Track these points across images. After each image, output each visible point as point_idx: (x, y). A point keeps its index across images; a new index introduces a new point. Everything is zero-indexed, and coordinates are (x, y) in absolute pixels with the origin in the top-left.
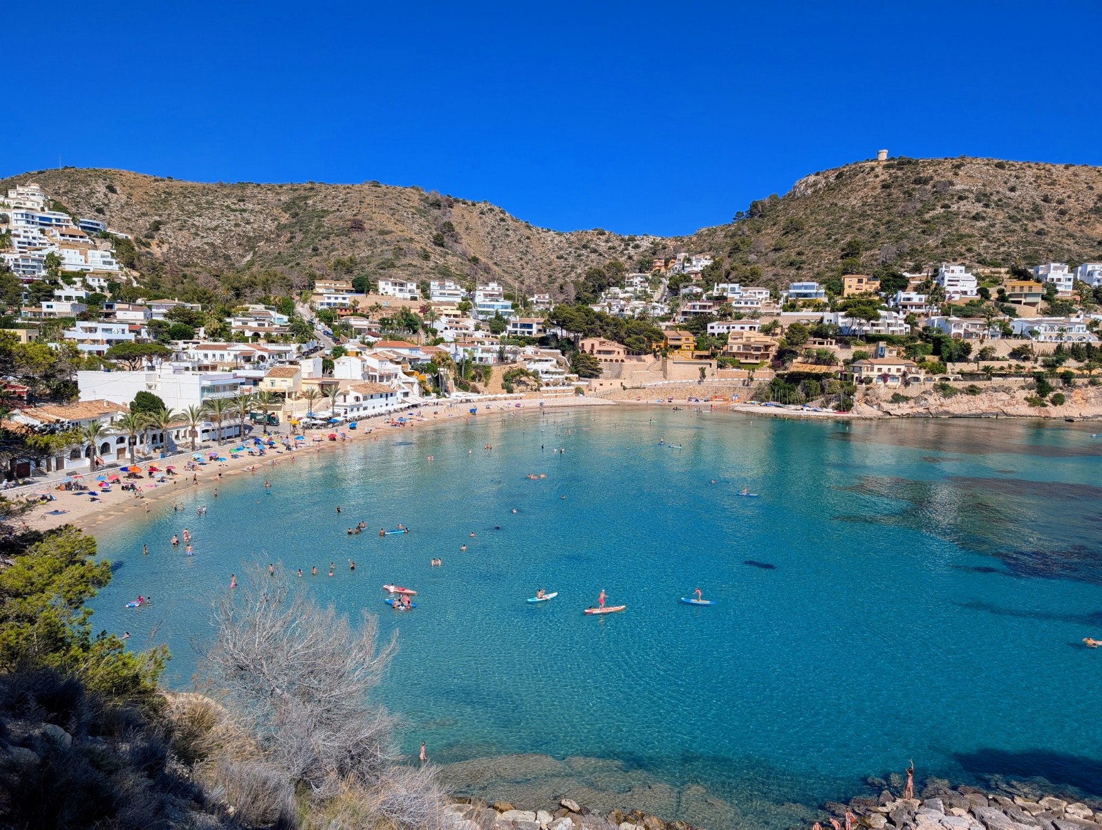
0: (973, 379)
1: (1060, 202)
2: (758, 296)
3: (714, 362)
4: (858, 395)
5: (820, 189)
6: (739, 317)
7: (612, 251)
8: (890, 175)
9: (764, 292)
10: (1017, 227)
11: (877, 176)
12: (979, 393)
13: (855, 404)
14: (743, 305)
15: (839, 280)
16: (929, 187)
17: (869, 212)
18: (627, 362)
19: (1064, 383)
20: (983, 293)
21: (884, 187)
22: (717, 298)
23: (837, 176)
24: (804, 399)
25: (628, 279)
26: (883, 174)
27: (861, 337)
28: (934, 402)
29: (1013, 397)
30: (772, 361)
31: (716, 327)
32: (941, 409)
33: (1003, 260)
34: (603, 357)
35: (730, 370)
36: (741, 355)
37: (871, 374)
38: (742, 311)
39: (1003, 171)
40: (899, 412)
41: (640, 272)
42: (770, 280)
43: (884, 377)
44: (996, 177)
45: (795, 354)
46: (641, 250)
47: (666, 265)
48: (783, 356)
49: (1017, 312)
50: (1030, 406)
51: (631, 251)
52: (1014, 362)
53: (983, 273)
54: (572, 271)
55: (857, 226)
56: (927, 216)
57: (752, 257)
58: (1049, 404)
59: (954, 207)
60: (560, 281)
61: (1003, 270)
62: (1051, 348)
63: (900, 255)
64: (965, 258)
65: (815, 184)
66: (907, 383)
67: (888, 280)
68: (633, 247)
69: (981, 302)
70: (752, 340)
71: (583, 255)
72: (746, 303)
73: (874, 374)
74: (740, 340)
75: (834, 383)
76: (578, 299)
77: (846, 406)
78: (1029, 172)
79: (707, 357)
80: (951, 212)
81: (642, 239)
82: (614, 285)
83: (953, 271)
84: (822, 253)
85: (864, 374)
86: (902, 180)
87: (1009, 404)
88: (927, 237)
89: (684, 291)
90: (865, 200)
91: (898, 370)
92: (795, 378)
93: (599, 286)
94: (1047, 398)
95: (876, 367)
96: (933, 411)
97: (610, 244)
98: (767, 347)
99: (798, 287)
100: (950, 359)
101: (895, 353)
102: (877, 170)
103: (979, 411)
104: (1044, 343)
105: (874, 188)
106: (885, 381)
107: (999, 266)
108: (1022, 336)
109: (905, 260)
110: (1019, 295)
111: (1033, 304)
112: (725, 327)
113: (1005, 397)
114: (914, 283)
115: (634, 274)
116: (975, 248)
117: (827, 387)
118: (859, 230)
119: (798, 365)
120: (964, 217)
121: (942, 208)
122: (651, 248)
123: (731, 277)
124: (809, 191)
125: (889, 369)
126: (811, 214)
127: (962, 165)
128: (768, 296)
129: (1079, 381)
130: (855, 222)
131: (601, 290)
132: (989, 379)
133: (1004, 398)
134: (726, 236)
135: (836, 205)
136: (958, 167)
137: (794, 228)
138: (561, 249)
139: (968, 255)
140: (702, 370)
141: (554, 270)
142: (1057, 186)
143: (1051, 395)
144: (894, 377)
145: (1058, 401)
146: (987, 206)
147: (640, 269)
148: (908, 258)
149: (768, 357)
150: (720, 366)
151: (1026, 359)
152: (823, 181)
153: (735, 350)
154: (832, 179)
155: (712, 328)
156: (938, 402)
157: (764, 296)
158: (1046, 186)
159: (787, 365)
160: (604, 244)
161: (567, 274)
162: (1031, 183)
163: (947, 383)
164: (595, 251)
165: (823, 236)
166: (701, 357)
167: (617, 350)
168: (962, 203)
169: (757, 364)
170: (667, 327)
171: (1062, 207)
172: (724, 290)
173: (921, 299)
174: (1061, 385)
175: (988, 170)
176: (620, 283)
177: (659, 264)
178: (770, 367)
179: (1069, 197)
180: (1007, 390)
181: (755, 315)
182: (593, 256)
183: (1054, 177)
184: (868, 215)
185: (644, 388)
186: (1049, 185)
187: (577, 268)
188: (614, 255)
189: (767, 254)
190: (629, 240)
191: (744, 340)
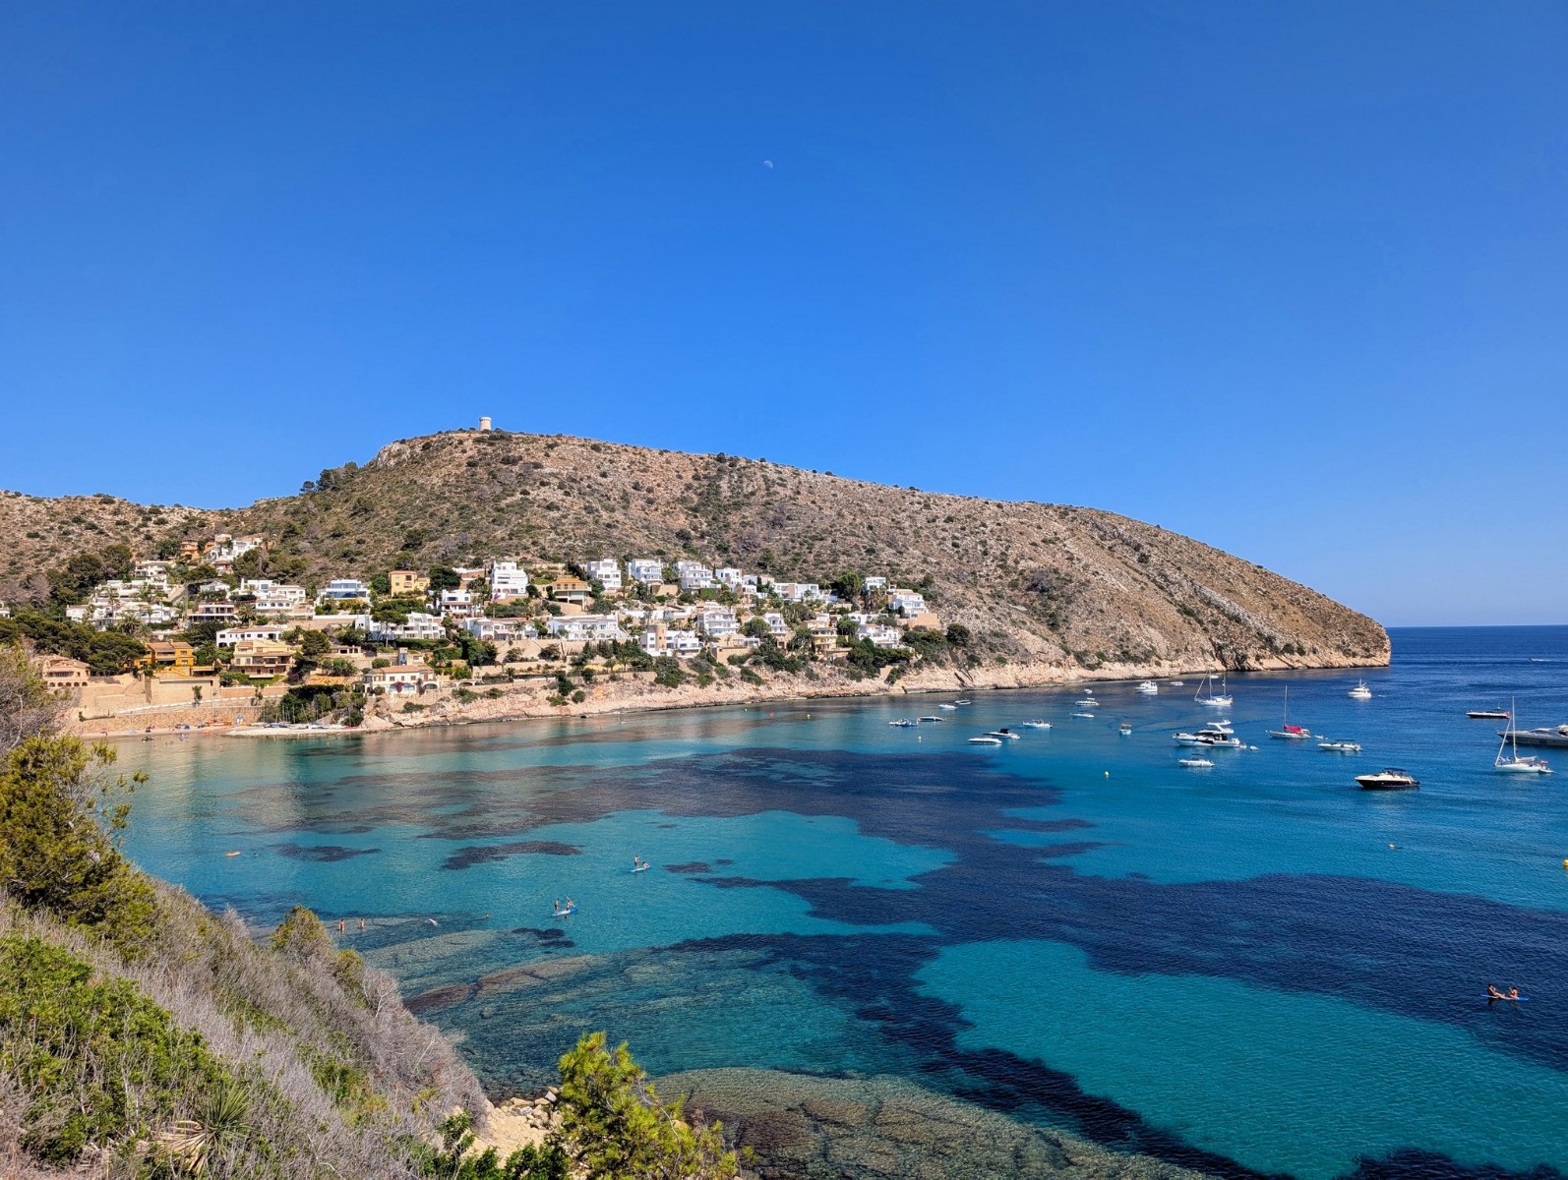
0: (494, 683)
1: (650, 490)
2: (289, 596)
3: (216, 679)
4: (368, 708)
5: (404, 460)
6: (263, 622)
7: (122, 527)
8: (479, 451)
9: (298, 591)
10: (589, 519)
11: (464, 451)
12: (499, 696)
13: (365, 717)
14: (269, 606)
15: (386, 577)
16: (516, 469)
17: (447, 494)
18: (91, 685)
19: (586, 680)
20: (532, 591)
21: (470, 464)
22: (243, 598)
23: (423, 447)
24: (314, 715)
25: (140, 568)
26: (471, 449)
27: (391, 642)
28: (452, 709)
29: (534, 698)
30: (288, 674)
31: (227, 636)
32: (459, 716)
33: (565, 554)
34: (56, 680)
35: (237, 688)
36: (252, 668)
37: (382, 684)
38: (267, 615)
39: (598, 454)
40: (411, 722)
41: (161, 558)
42: (315, 574)
43: (398, 686)
44: (589, 460)
45: (314, 665)
46: (168, 526)
47: (200, 548)
48: (303, 666)
49: (561, 611)
50: (552, 705)
51: (152, 528)
52: (543, 662)
53: (541, 569)
54: (51, 555)
55: (431, 510)
56: (503, 504)
57: (303, 544)
58: (571, 702)
59: (533, 493)
60: (30, 571)
61: (560, 566)
62: (579, 647)
63: (462, 548)
64: (528, 552)
65: (399, 454)
66: (421, 691)
67: (438, 577)
68: (155, 523)
69: (527, 601)
70: (265, 651)
71: (73, 532)
72: (273, 605)
73: (386, 684)
74: (249, 652)
75: (345, 696)
76: (54, 596)
77: (356, 720)
78: (624, 456)
79: (208, 673)
80: (528, 499)
81: (172, 511)
82: (115, 577)
83: (504, 568)
84: (384, 542)
85: (375, 684)
86: (492, 458)
87: (531, 705)
88: (496, 527)
89: (204, 588)
90: (447, 479)
91: (413, 678)
92: (308, 693)
93: (91, 578)
94: (569, 697)
95: (388, 676)
96: (451, 719)
97: (117, 518)
98: (284, 659)
99: (340, 586)
100: (477, 663)
101: (421, 659)
102: (466, 443)
103: (499, 715)
104: (574, 641)
105: (459, 465)
106: (399, 690)
107: (557, 560)
108: (554, 636)
109: (467, 554)
110: (565, 593)
111: (579, 602)
112: (239, 635)
113: (527, 698)
114: (466, 580)
115: (148, 562)
116: (542, 541)
117: (337, 701)
118: (432, 515)
119: (316, 677)
120: (539, 506)
121: (521, 494)
122: (183, 525)
123: (268, 570)
124: (392, 462)
125: (403, 678)
126: (388, 491)
127: (556, 445)
128: (304, 595)
129: (600, 678)
130: (430, 506)
131: (94, 584)
132: (511, 681)
133: (525, 700)
134: (286, 513)
135: (415, 482)
136: (551, 447)
137: (363, 509)
138: (37, 523)
139: (533, 548)
140: (197, 690)
141: (22, 554)
142: (649, 473)
143: (573, 693)
144: (409, 686)
145: (579, 698)
146: (567, 494)
147: (160, 554)
148: (471, 551)
149: (285, 670)
150: (224, 684)
151: (556, 658)
152: (409, 451)
153: (243, 663)
154: (418, 450)
155: (223, 636)
156: (457, 709)
157: (298, 596)
158: (638, 473)
159: (304, 678)
160: (110, 517)
161: (43, 561)
162: (624, 469)
163: (466, 688)
164: (92, 527)
165: (393, 521)
166: (201, 674)
167: (76, 670)
168: (543, 489)
169: (271, 678)
170: (165, 636)
171: (651, 496)
172: (252, 587)
173: (467, 599)
174: (583, 682)
175: (583, 452)
176: (125, 575)
177: (189, 548)
178: (285, 681)
179: (659, 485)
180: (529, 691)
181: (282, 620)
182: (89, 534)
183: (648, 463)
184: (445, 498)
185: (113, 717)
186: (642, 471)
187: (59, 552)
188: (124, 533)
189: (322, 541)
190: (150, 512)
191: (255, 651)
